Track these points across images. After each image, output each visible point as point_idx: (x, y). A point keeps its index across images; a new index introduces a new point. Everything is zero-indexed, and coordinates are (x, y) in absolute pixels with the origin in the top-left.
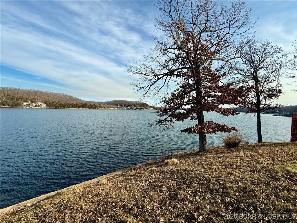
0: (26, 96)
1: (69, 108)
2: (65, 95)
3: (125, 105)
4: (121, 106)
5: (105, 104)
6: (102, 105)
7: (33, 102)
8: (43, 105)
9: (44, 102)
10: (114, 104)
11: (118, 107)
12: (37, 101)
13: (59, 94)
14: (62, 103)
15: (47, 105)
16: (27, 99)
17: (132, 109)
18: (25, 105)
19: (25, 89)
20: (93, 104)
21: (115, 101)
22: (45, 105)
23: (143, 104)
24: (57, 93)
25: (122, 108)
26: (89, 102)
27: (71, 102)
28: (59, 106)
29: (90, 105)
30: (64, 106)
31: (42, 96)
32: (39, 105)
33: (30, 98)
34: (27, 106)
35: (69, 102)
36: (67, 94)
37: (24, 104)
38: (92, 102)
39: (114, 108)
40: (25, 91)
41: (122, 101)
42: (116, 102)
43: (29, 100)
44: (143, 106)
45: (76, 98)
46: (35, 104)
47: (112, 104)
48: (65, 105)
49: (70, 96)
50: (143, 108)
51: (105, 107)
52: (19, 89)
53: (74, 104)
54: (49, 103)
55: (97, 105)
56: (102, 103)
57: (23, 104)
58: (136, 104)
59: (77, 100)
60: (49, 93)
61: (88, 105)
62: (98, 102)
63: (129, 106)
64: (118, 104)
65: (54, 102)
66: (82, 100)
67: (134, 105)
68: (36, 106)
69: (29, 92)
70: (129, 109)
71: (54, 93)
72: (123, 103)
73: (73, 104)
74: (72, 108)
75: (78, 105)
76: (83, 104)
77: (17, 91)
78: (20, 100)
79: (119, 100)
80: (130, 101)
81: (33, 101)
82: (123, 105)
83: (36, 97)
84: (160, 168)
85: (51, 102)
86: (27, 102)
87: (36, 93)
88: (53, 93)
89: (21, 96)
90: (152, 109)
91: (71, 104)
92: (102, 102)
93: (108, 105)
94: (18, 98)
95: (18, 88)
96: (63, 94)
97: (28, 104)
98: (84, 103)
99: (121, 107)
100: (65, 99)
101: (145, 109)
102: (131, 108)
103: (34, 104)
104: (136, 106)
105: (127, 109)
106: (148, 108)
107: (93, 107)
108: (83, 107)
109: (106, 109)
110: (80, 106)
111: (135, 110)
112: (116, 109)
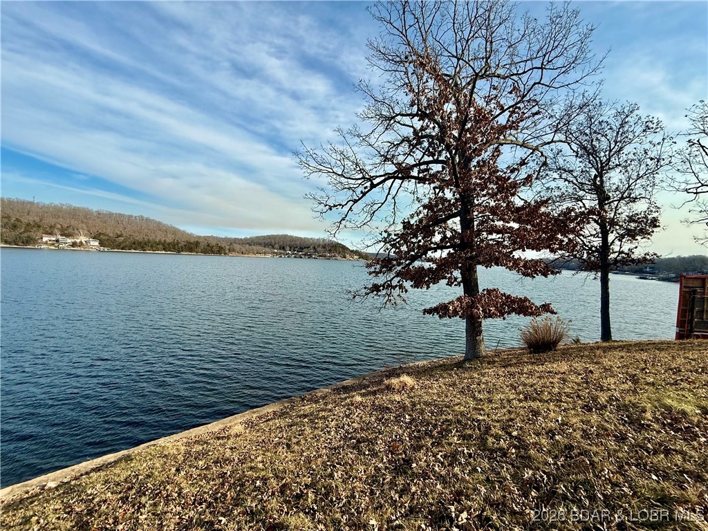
0: (49, 221)
1: (157, 252)
2: (147, 219)
3: (292, 248)
4: (284, 248)
5: (243, 244)
6: (237, 247)
7: (68, 236)
8: (92, 243)
9: (93, 235)
10: (264, 243)
11: (276, 251)
12: (77, 232)
13: (132, 216)
14: (139, 238)
15: (102, 244)
16: (51, 227)
17: (309, 258)
18: (46, 243)
19: (47, 202)
20: (214, 243)
21: (269, 237)
22: (96, 243)
23: (335, 246)
25: (283, 254)
26: (205, 238)
27: (160, 237)
28: (131, 246)
29: (208, 245)
30: (142, 246)
31: (90, 222)
32: (81, 242)
33: (59, 226)
34: (53, 244)
35: (156, 236)
36: (151, 218)
37: (45, 239)
38: (212, 237)
39: (265, 253)
40: (48, 207)
41: (286, 236)
42: (269, 241)
43: (56, 231)
44: (334, 250)
45: (174, 228)
46: (73, 241)
47: (260, 244)
48: (145, 244)
49: (160, 223)
50: (335, 256)
51: (244, 250)
52: (31, 203)
53: (169, 241)
54: (106, 238)
55: (223, 246)
56: (236, 241)
57: (42, 238)
58: (319, 246)
59: (175, 231)
60: (106, 214)
61: (202, 246)
62: (226, 240)
63: (301, 249)
64: (275, 244)
65: (119, 236)
66: (188, 234)
67: (314, 248)
68: (74, 244)
69: (57, 212)
70: (301, 257)
71: (120, 214)
72: (288, 243)
73: (165, 241)
74: (164, 252)
75: (178, 244)
76: (191, 243)
77: (26, 207)
78: (34, 229)
79: (277, 236)
80: (305, 238)
81: (66, 232)
82: (288, 248)
83: (73, 222)
84: (372, 398)
85: (111, 235)
86: (51, 234)
87: (74, 213)
88: (116, 214)
89: (37, 219)
90: (356, 257)
91: (160, 241)
92: (235, 239)
93: (250, 247)
94: (28, 225)
95: (31, 200)
96: (142, 217)
97: (54, 239)
99: (282, 251)
100: (146, 231)
101: (339, 258)
102: (305, 255)
103: (69, 241)
104: (319, 249)
105: (295, 257)
106: (347, 256)
107: (215, 249)
108: (191, 250)
109: (246, 255)
110: (182, 248)
111: (315, 258)
112: (269, 257)
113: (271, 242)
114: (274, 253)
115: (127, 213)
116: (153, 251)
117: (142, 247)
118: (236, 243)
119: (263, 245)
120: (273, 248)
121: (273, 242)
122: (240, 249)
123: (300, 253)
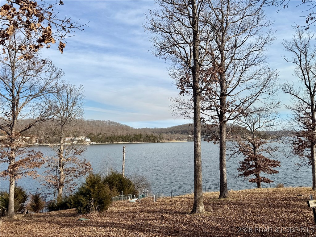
1: (119, 143)
2: (112, 122)
5: (167, 132)
6: (164, 135)
7: (76, 136)
8: (87, 140)
9: (87, 135)
10: (181, 131)
11: (190, 136)
12: (80, 134)
13: (104, 121)
14: (109, 134)
15: (91, 140)
18: (67, 141)
20: (150, 134)
21: (184, 126)
24: (101, 120)
27: (120, 133)
28: (106, 140)
29: (147, 136)
32: (82, 140)
33: (72, 132)
34: (70, 142)
35: (118, 133)
36: (114, 121)
37: (67, 139)
39: (183, 139)
42: (184, 129)
43: (71, 134)
45: (127, 126)
46: (78, 139)
48: (113, 138)
49: (119, 124)
51: (169, 137)
53: (125, 135)
54: (93, 136)
57: (65, 139)
59: (127, 128)
61: (144, 136)
63: (209, 133)
64: (189, 131)
65: (99, 135)
66: (134, 129)
68: (79, 141)
70: (209, 140)
71: (98, 121)
73: (123, 135)
74: (123, 143)
75: (130, 136)
76: (137, 136)
81: (75, 134)
85: (95, 134)
86: (68, 136)
91: (120, 135)
93: (172, 135)
94: (60, 132)
96: (109, 121)
97: (70, 139)
98: (138, 133)
100: (112, 130)
105: (205, 140)
107: (152, 138)
108: (137, 140)
109: (171, 141)
110: (132, 139)
112: (186, 141)
113: (186, 130)
114: (189, 137)
115: (102, 120)
116: (117, 142)
117: (111, 140)
118: (163, 133)
119: (181, 132)
120: (188, 134)
121: (188, 130)
122: (167, 137)
123: (208, 137)
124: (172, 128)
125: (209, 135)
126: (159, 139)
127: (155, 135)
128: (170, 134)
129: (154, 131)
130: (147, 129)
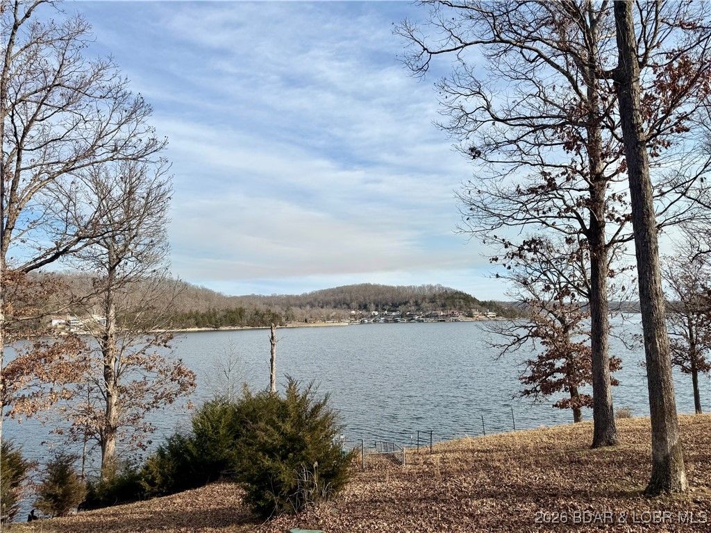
1: (188, 330)
3: (380, 306)
4: (364, 307)
6: (297, 311)
7: (80, 315)
10: (335, 301)
11: (353, 312)
17: (409, 321)
18: (57, 327)
20: (263, 308)
21: (341, 290)
23: (452, 297)
25: (366, 317)
27: (188, 306)
29: (257, 314)
32: (95, 322)
34: (64, 328)
35: (185, 306)
37: (56, 322)
39: (340, 319)
41: (366, 287)
42: (341, 296)
44: (450, 304)
46: (85, 322)
50: (453, 315)
51: (307, 316)
53: (202, 311)
56: (290, 303)
57: (52, 322)
58: (424, 298)
59: (208, 295)
63: (395, 306)
64: (352, 301)
66: (225, 297)
67: (416, 304)
70: (396, 321)
72: (372, 297)
73: (197, 312)
74: (197, 329)
75: (215, 314)
76: (232, 312)
79: (352, 286)
80: (399, 287)
82: (373, 307)
86: (60, 314)
90: (491, 314)
91: (191, 312)
93: (316, 310)
97: (65, 321)
98: (233, 307)
99: (364, 313)
101: (461, 318)
102: (402, 316)
103: (82, 322)
104: (424, 305)
105: (386, 321)
106: (476, 313)
107: (267, 318)
108: (233, 322)
109: (312, 325)
110: (221, 320)
111: (419, 321)
112: (345, 323)
113: (345, 299)
114: (352, 316)
116: (183, 328)
118: (292, 306)
119: (333, 304)
120: (349, 308)
121: (348, 298)
122: (303, 314)
123: (394, 314)
124: (312, 294)
125: (395, 311)
126: (283, 320)
127: (276, 309)
128: (308, 308)
129: (270, 301)
130: (253, 297)
